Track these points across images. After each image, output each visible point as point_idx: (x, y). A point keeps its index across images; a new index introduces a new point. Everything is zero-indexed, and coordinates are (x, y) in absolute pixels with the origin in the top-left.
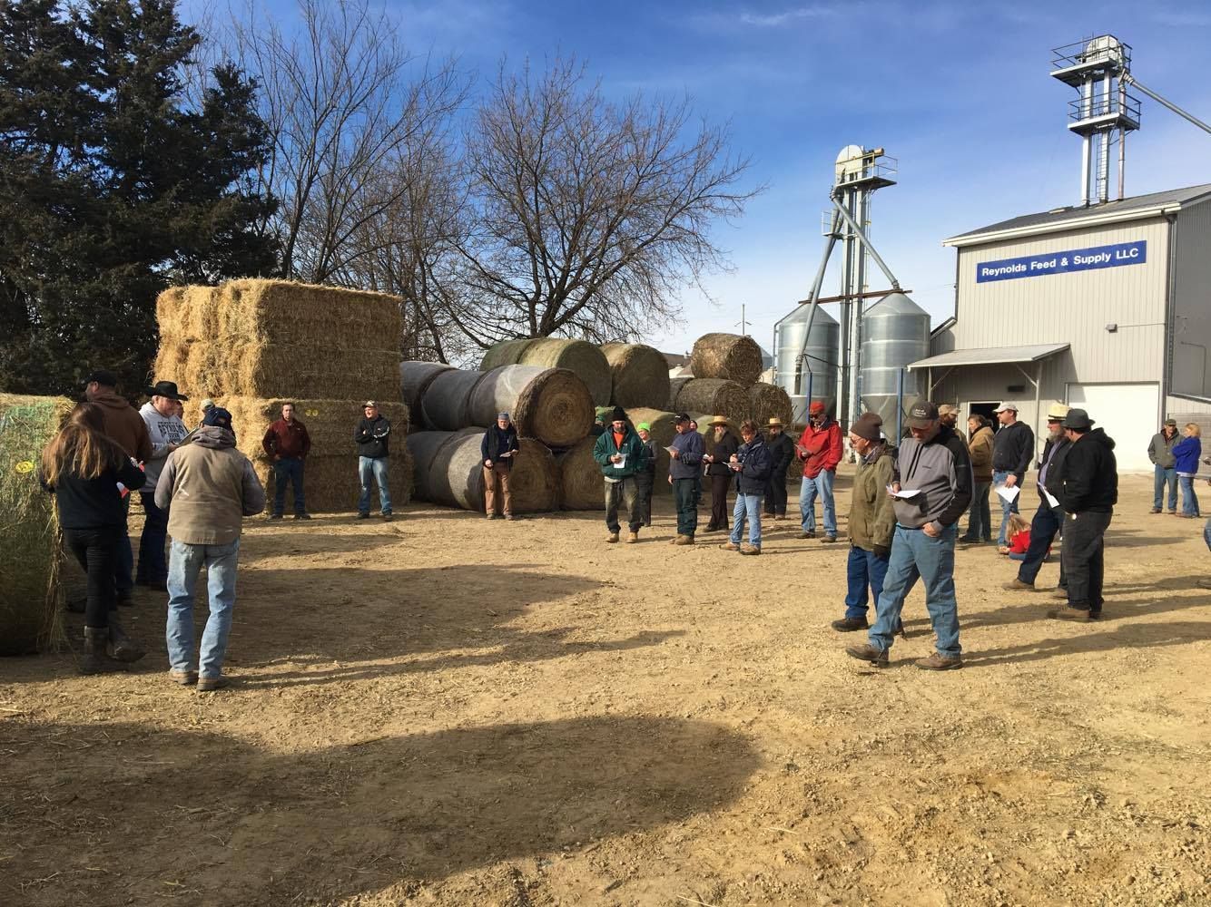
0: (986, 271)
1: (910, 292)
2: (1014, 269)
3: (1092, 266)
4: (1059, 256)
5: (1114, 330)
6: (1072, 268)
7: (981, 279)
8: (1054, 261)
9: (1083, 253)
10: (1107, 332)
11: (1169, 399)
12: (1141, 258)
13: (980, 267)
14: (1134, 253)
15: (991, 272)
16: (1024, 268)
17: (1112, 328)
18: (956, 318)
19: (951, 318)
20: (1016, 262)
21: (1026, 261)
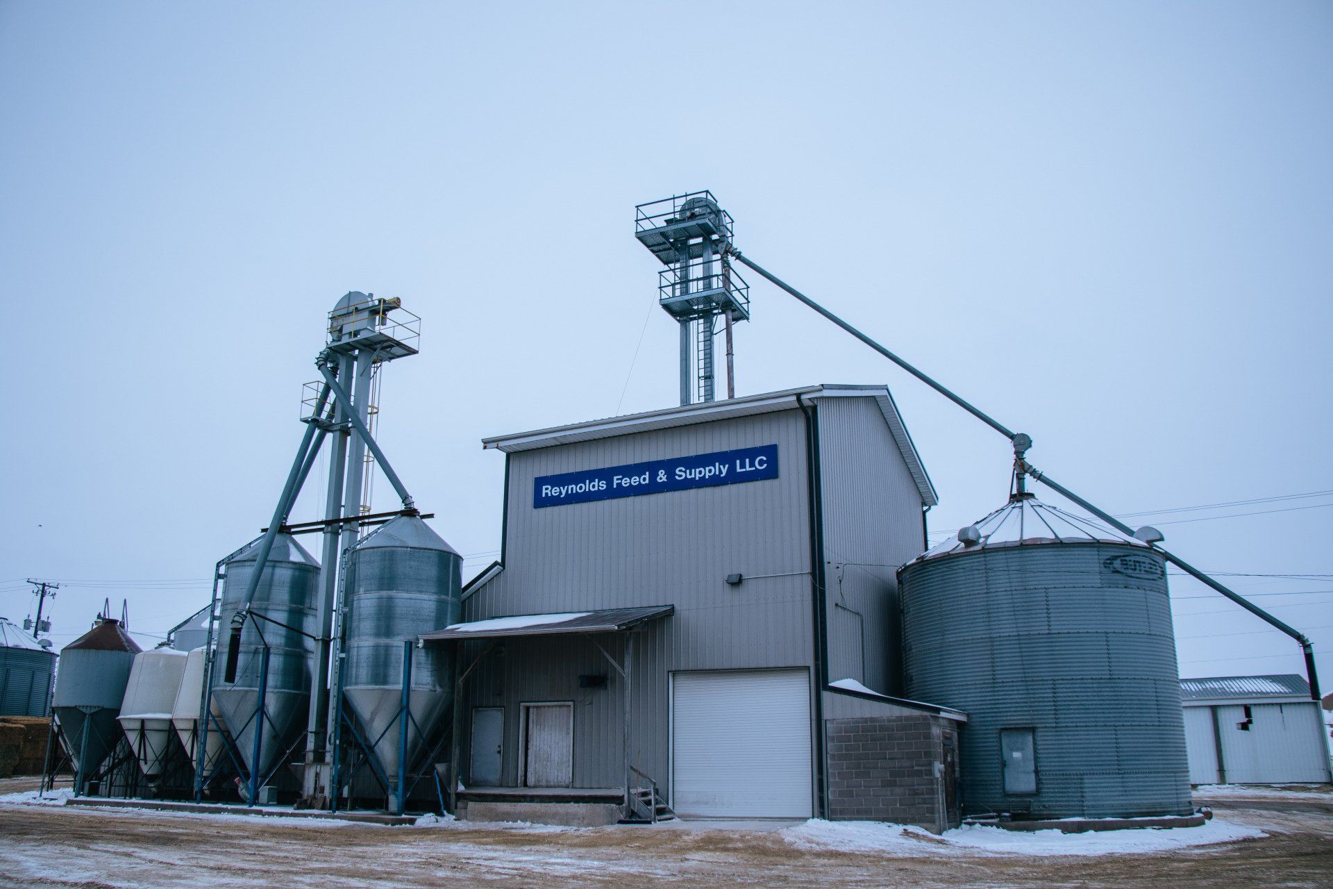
0: (547, 490)
1: (431, 516)
2: (587, 487)
4: (653, 467)
5: (737, 582)
8: (647, 476)
9: (691, 462)
10: (727, 587)
11: (826, 695)
12: (771, 472)
13: (540, 482)
14: (761, 463)
15: (555, 491)
16: (603, 485)
17: (736, 580)
18: (503, 564)
19: (496, 564)
21: (606, 474)
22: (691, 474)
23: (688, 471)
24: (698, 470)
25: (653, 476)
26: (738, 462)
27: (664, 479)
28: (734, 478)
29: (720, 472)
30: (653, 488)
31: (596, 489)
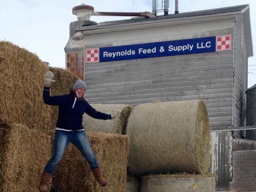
0: (105, 54)
3: (181, 53)
4: (158, 45)
6: (167, 54)
7: (103, 59)
8: (155, 49)
13: (102, 50)
14: (208, 45)
15: (110, 55)
16: (134, 53)
20: (127, 48)
22: (176, 49)
23: (174, 47)
24: (179, 47)
25: (158, 49)
26: (198, 44)
27: (163, 51)
28: (195, 51)
29: (190, 48)
30: (158, 54)
31: (130, 54)
